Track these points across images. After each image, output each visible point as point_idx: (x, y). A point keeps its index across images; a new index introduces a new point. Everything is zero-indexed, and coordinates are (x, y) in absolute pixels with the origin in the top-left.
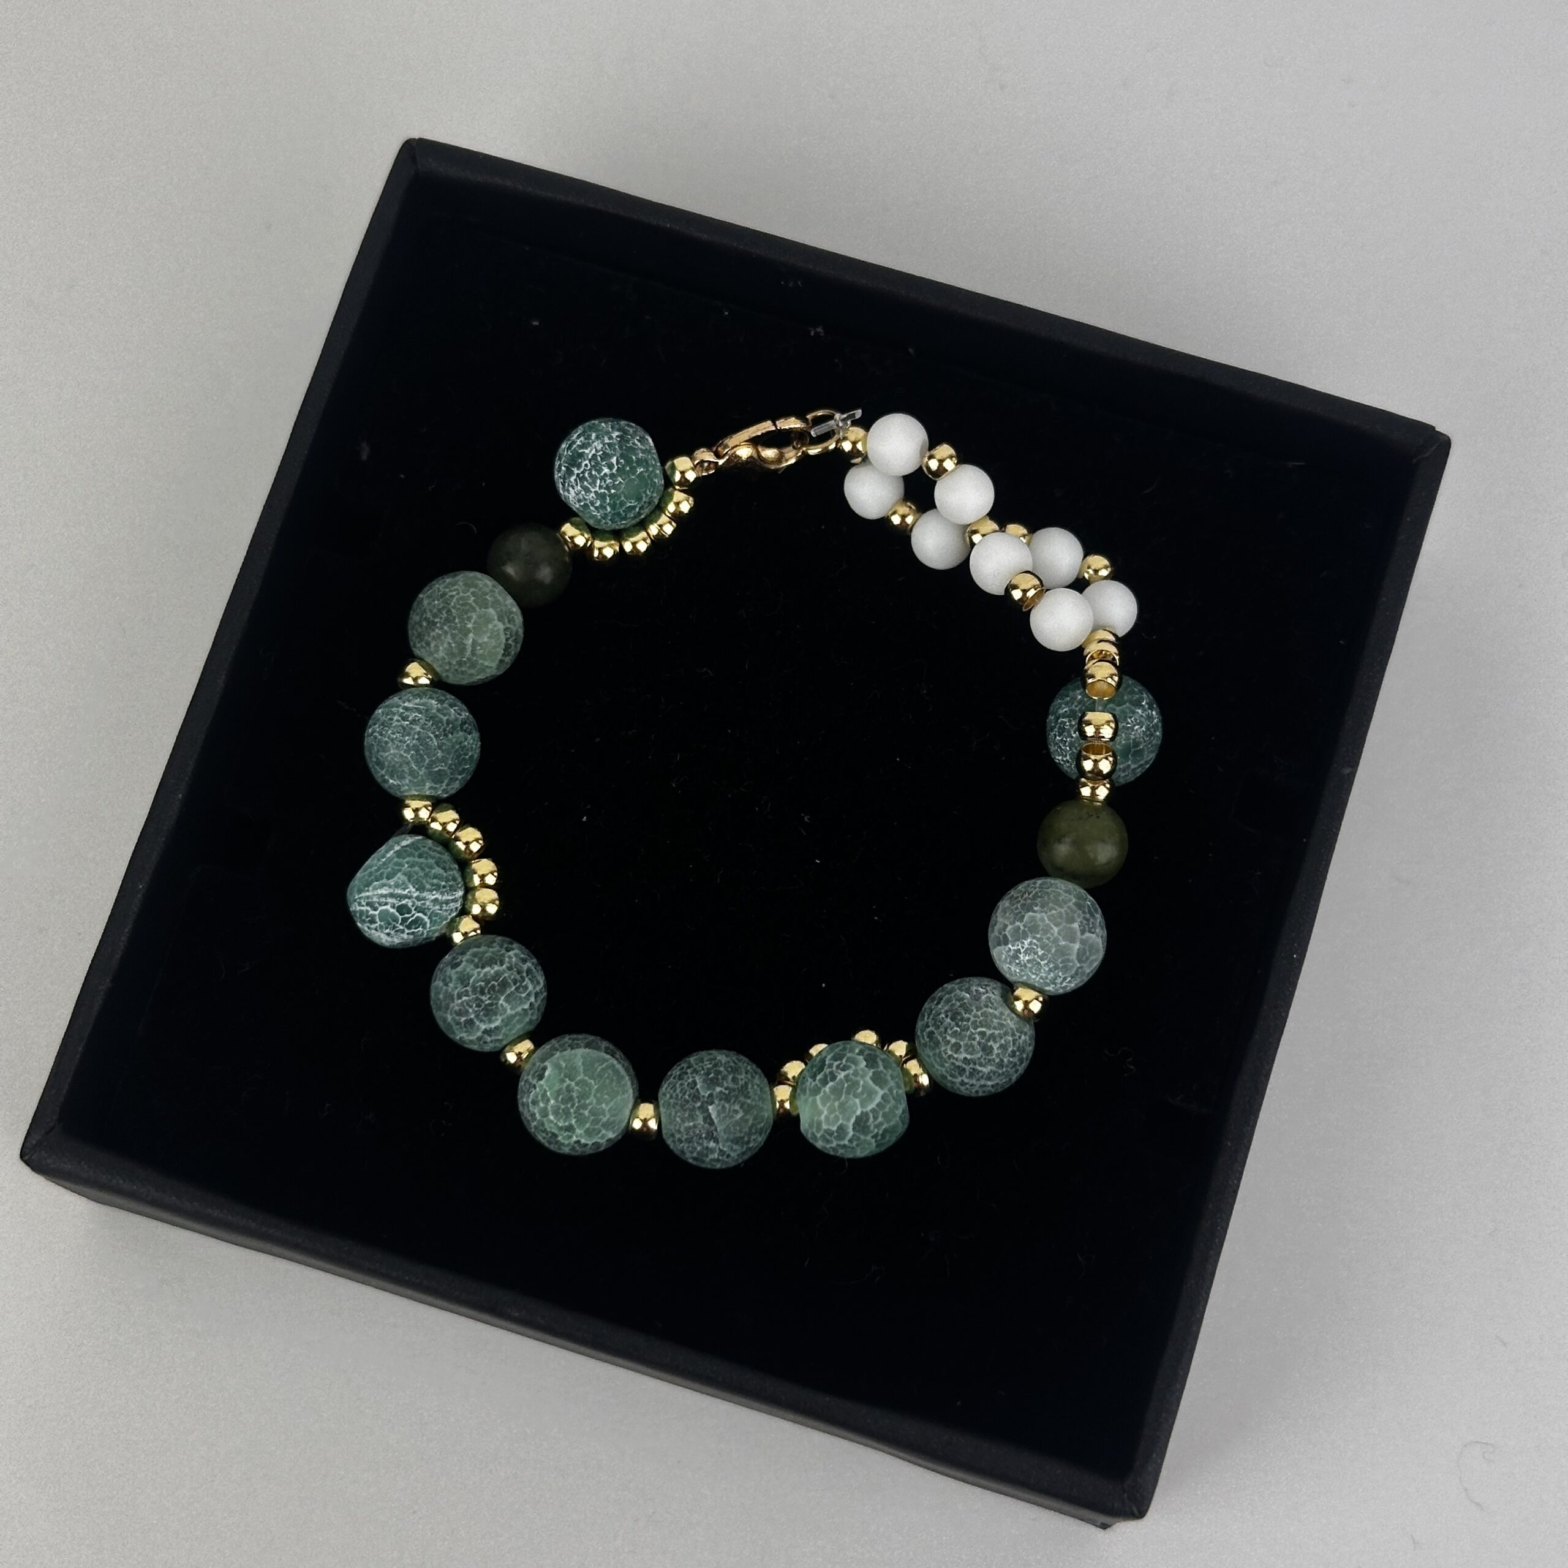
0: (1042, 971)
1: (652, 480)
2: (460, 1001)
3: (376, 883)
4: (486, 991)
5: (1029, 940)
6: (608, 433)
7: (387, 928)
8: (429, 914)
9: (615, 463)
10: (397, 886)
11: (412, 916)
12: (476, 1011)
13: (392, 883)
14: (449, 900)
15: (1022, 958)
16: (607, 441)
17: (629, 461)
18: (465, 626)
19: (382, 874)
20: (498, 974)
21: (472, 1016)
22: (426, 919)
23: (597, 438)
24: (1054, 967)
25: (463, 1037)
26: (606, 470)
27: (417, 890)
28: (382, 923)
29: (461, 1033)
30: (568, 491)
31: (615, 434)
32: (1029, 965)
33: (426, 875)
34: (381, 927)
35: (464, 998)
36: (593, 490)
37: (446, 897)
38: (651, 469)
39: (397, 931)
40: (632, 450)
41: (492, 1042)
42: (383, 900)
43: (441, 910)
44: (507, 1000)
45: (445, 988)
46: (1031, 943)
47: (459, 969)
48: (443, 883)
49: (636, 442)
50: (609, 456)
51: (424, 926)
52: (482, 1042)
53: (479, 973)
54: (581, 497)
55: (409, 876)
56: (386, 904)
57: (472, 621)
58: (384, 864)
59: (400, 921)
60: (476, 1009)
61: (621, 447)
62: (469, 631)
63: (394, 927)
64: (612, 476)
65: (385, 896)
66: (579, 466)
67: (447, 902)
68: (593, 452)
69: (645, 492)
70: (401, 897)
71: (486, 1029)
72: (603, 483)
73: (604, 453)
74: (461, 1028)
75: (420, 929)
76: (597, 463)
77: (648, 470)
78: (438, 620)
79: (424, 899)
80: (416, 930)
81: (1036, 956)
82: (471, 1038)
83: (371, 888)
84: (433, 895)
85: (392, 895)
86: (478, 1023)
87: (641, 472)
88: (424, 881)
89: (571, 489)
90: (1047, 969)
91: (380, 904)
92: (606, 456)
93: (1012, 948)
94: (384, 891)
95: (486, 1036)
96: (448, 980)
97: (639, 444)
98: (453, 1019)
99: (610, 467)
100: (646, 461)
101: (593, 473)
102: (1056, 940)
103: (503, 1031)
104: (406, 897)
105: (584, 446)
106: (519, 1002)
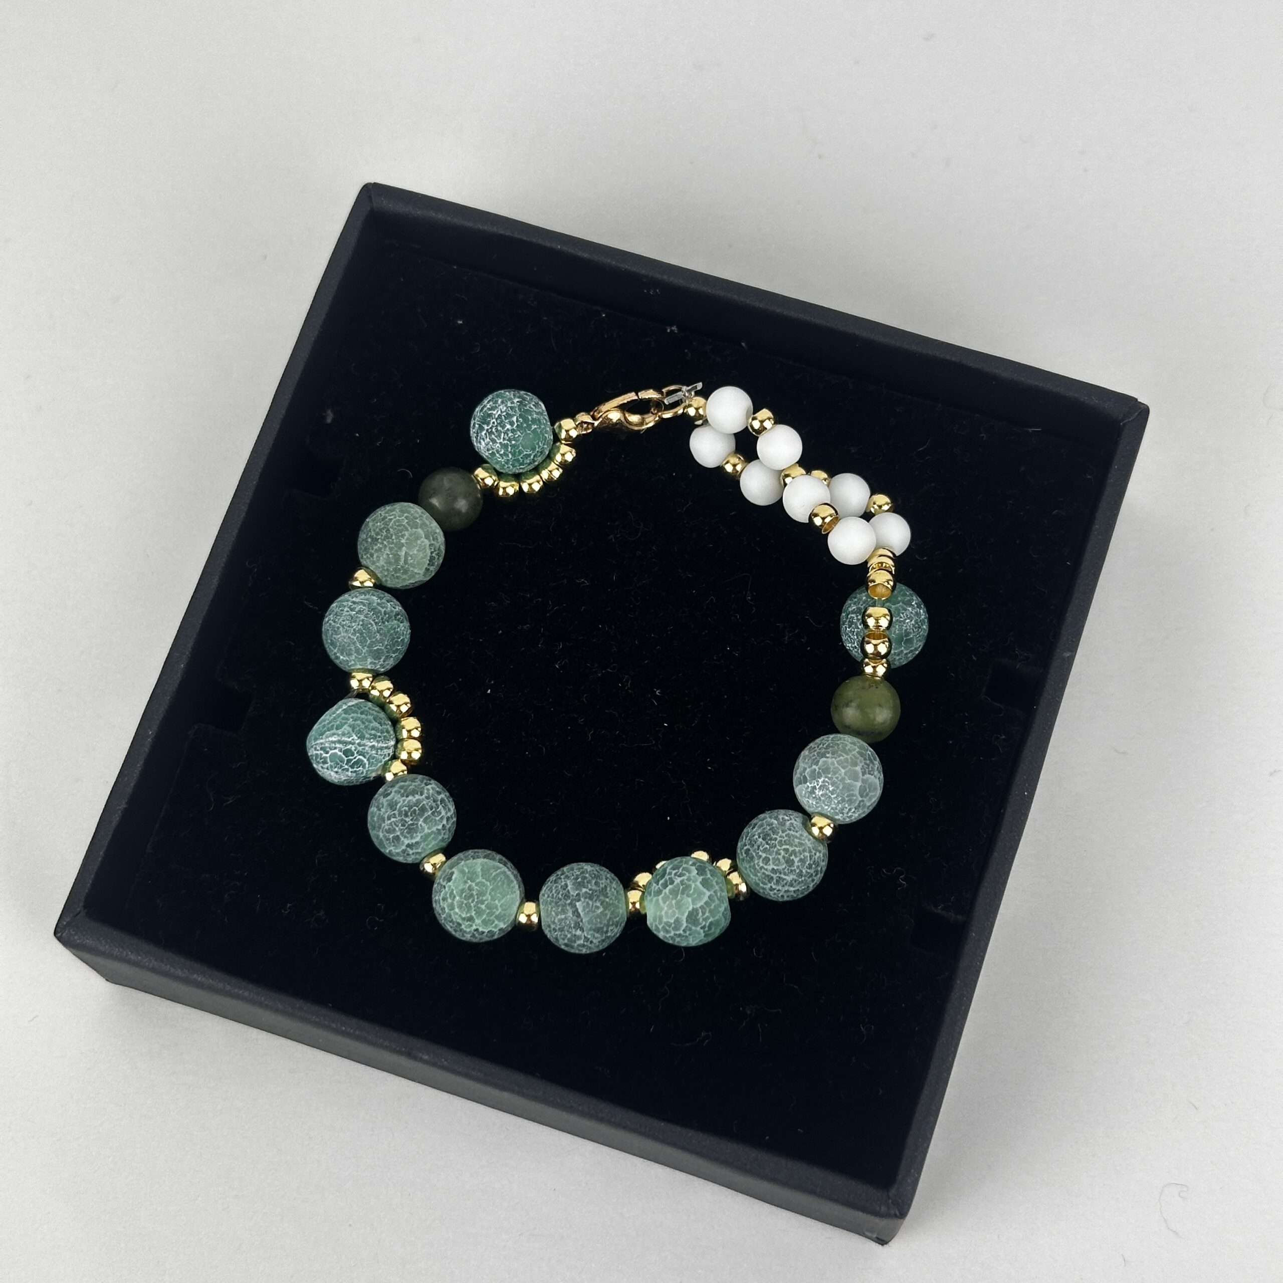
0: (833, 803)
1: (543, 435)
2: (389, 822)
3: (328, 732)
4: (409, 814)
5: (822, 779)
6: (510, 399)
7: (335, 767)
8: (367, 757)
9: (515, 421)
10: (344, 734)
11: (355, 758)
12: (402, 829)
13: (340, 733)
14: (383, 747)
15: (817, 793)
16: (509, 404)
17: (526, 420)
18: (400, 542)
19: (333, 725)
20: (418, 802)
21: (398, 833)
22: (365, 760)
23: (502, 402)
24: (841, 800)
25: (391, 850)
26: (508, 426)
27: (359, 738)
28: (332, 764)
29: (389, 847)
30: (480, 442)
31: (516, 400)
32: (822, 798)
33: (366, 727)
34: (331, 766)
35: (393, 820)
36: (498, 441)
37: (381, 745)
38: (543, 427)
39: (343, 770)
40: (529, 412)
41: (413, 854)
42: (333, 745)
43: (377, 754)
44: (425, 821)
45: (378, 812)
46: (824, 781)
47: (389, 798)
48: (379, 734)
49: (532, 406)
50: (512, 416)
51: (364, 767)
52: (405, 855)
53: (404, 801)
54: (490, 447)
55: (353, 727)
56: (335, 748)
57: (405, 538)
58: (335, 718)
59: (345, 762)
60: (402, 828)
61: (520, 410)
62: (403, 545)
63: (341, 766)
64: (513, 431)
65: (334, 742)
66: (488, 424)
67: (382, 749)
68: (499, 412)
69: (538, 444)
70: (346, 743)
71: (408, 844)
72: (506, 436)
73: (507, 414)
74: (390, 843)
75: (361, 768)
76: (502, 421)
77: (540, 427)
78: (379, 537)
79: (364, 745)
80: (358, 769)
81: (828, 791)
82: (397, 851)
83: (324, 736)
84: (371, 742)
85: (340, 742)
86: (402, 839)
87: (535, 429)
88: (364, 732)
89: (482, 441)
90: (836, 801)
91: (331, 749)
92: (508, 416)
93: (810, 786)
94: (333, 739)
95: (408, 849)
96: (381, 806)
97: (534, 407)
98: (384, 836)
99: (512, 424)
100: (539, 420)
101: (499, 428)
102: (843, 780)
103: (421, 846)
104: (350, 743)
105: (492, 409)
106: (434, 824)
